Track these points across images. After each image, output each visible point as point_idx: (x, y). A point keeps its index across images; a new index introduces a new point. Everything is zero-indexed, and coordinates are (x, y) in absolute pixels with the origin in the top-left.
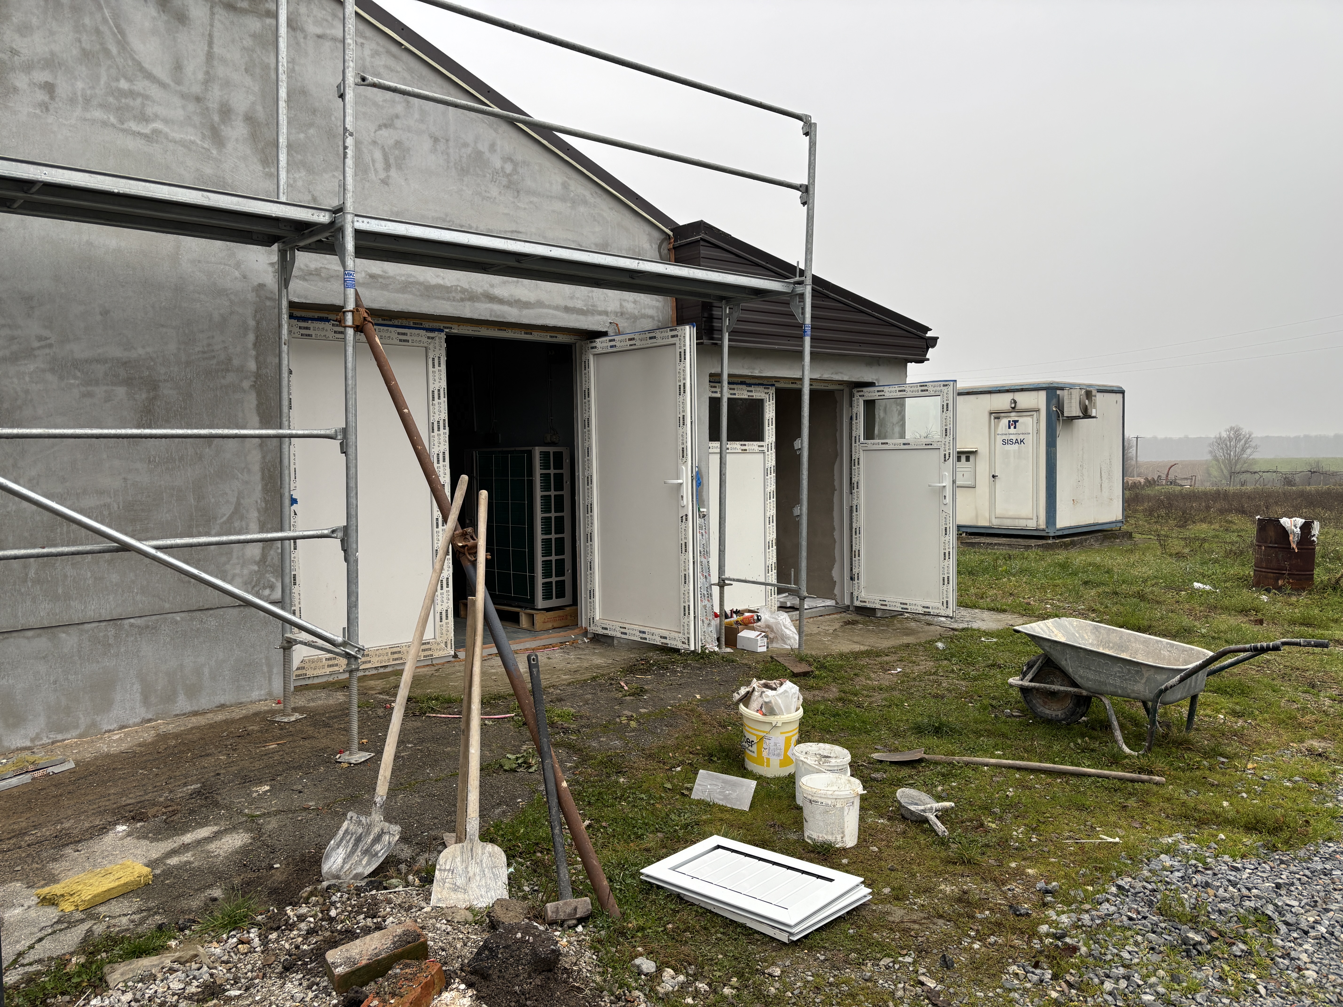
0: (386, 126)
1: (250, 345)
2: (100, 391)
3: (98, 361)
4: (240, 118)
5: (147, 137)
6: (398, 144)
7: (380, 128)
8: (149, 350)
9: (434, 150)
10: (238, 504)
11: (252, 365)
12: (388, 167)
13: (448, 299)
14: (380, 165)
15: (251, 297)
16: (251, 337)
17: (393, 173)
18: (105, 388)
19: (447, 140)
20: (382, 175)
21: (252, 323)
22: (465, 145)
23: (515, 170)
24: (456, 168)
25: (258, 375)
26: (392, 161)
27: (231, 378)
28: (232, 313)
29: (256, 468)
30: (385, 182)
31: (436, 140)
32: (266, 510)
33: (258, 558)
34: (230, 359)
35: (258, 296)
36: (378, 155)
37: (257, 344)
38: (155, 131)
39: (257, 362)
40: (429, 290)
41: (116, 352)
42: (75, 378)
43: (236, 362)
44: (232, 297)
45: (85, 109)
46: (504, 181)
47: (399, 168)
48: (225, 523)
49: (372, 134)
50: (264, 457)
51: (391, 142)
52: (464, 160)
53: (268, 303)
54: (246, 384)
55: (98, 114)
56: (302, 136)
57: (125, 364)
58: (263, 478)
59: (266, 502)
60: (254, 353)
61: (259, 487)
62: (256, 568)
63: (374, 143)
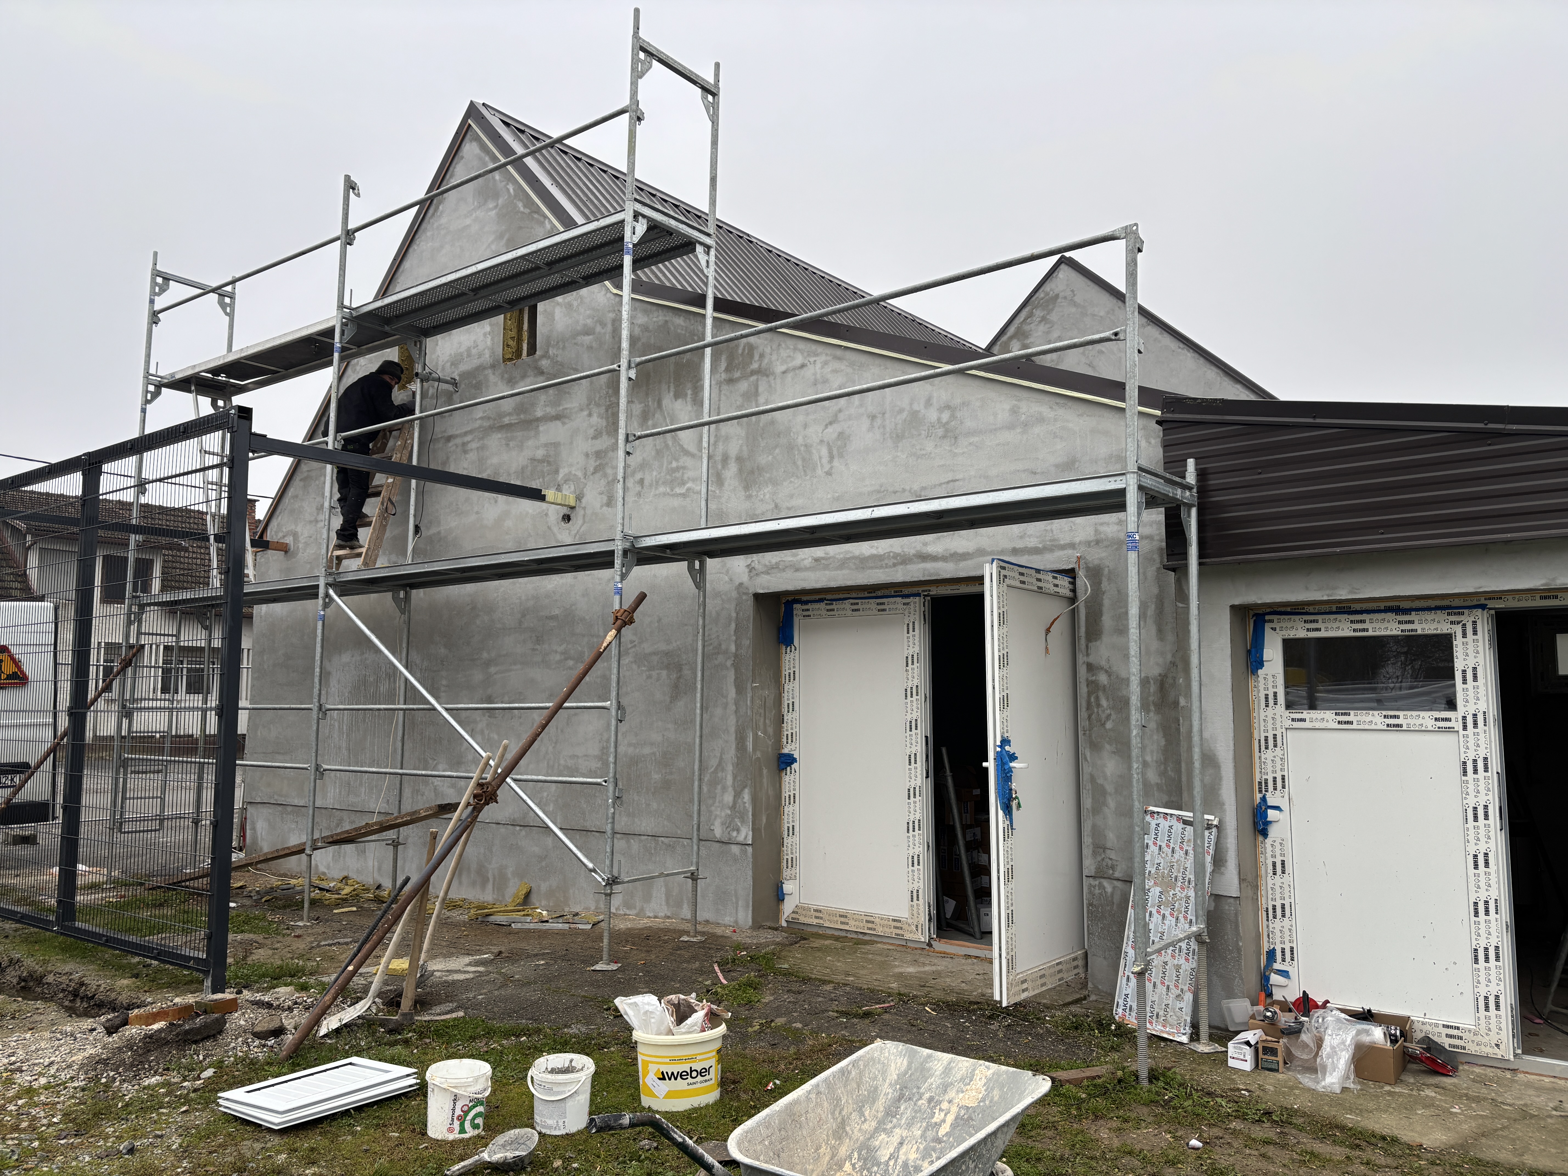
0: (831, 423)
1: (732, 633)
2: (654, 673)
3: (654, 653)
4: (733, 460)
5: (684, 495)
6: (841, 435)
7: (826, 427)
8: (678, 643)
9: (871, 428)
10: (721, 759)
11: (733, 648)
12: (831, 458)
13: (881, 567)
14: (825, 460)
15: (734, 594)
16: (733, 626)
17: (836, 463)
18: (657, 672)
19: (884, 414)
20: (827, 467)
21: (734, 615)
22: (901, 411)
23: (953, 417)
24: (891, 437)
25: (736, 656)
26: (835, 452)
27: (720, 658)
28: (723, 609)
29: (732, 730)
30: (829, 473)
31: (873, 417)
32: (738, 765)
33: (731, 805)
34: (720, 645)
35: (738, 593)
36: (824, 451)
37: (736, 631)
38: (688, 489)
39: (736, 645)
40: (863, 562)
41: (663, 647)
42: (645, 666)
43: (723, 647)
44: (723, 597)
45: (656, 488)
46: (940, 432)
47: (841, 456)
48: (713, 772)
49: (820, 435)
50: (737, 722)
51: (835, 435)
52: (899, 426)
53: (744, 597)
54: (729, 663)
55: (662, 489)
56: (770, 458)
57: (667, 654)
58: (736, 739)
59: (738, 758)
60: (734, 638)
61: (734, 746)
62: (729, 812)
63: (822, 441)
